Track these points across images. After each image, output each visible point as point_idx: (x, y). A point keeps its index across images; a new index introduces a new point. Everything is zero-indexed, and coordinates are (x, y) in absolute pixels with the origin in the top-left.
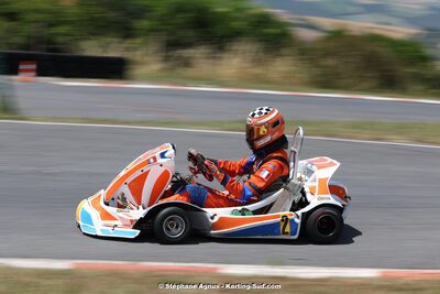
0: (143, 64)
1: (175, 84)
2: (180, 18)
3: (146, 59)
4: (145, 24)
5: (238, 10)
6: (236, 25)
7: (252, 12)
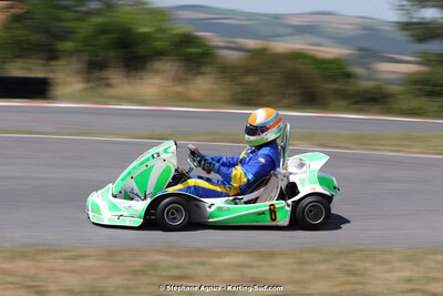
0: (66, 84)
1: (97, 103)
2: (103, 39)
3: (69, 79)
4: (68, 45)
5: (160, 30)
6: (159, 45)
7: (174, 32)
